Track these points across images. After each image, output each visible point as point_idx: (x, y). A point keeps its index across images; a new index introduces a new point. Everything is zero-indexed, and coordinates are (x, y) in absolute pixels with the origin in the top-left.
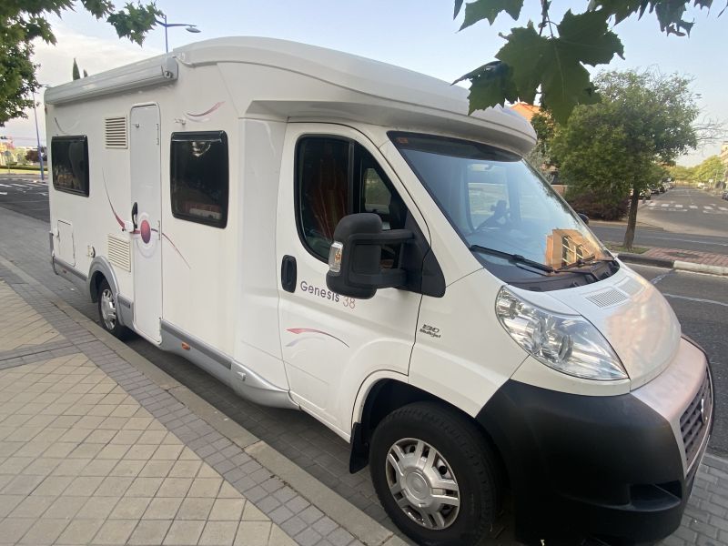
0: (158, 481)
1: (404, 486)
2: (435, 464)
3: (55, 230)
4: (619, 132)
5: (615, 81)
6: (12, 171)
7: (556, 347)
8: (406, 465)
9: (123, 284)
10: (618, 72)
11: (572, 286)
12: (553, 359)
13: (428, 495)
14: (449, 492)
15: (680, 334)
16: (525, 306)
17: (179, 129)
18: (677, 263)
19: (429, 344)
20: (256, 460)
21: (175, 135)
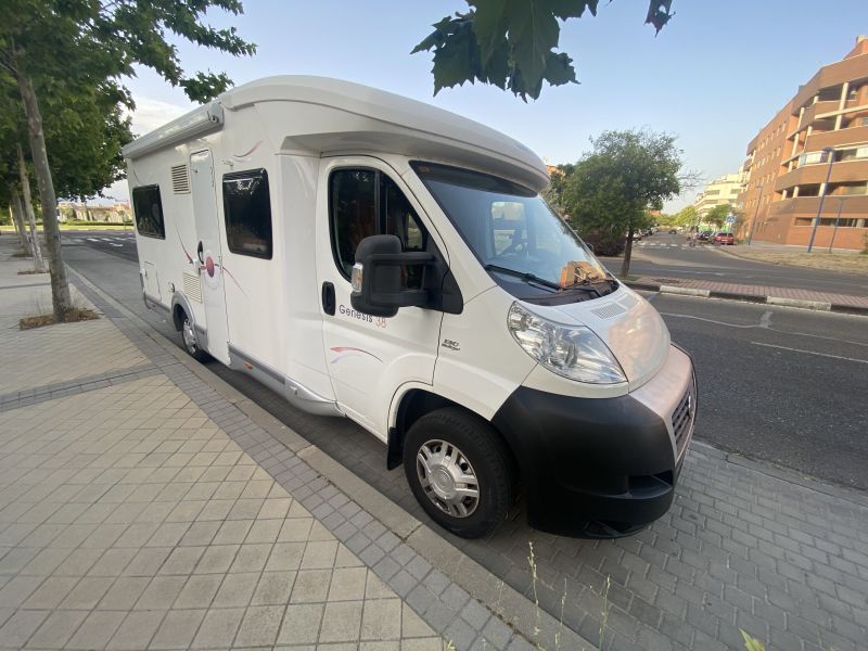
0: (215, 485)
1: (432, 481)
2: (458, 462)
3: (143, 271)
4: (619, 182)
5: (616, 140)
6: (128, 227)
7: (562, 355)
8: (433, 463)
9: (198, 314)
10: (618, 132)
11: (578, 301)
12: (560, 366)
13: (452, 489)
14: (470, 486)
15: (670, 342)
16: (535, 320)
17: (228, 170)
18: (663, 287)
19: (449, 356)
20: (306, 462)
21: (226, 177)
